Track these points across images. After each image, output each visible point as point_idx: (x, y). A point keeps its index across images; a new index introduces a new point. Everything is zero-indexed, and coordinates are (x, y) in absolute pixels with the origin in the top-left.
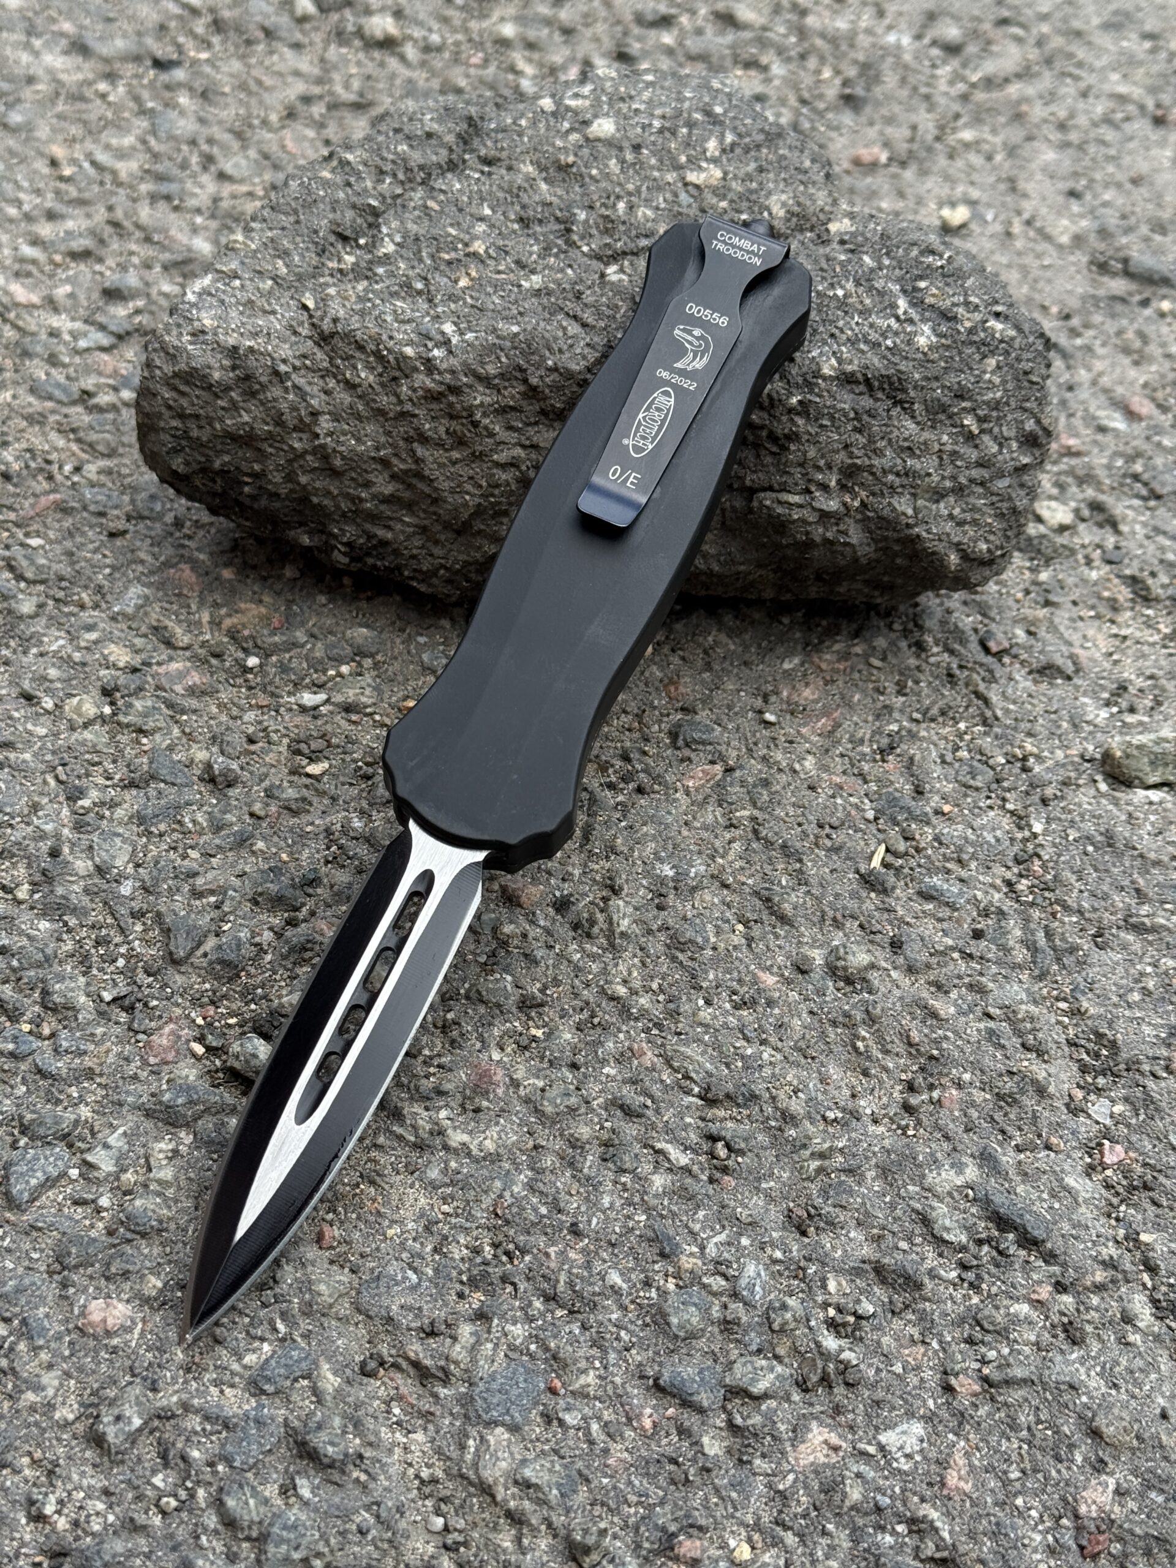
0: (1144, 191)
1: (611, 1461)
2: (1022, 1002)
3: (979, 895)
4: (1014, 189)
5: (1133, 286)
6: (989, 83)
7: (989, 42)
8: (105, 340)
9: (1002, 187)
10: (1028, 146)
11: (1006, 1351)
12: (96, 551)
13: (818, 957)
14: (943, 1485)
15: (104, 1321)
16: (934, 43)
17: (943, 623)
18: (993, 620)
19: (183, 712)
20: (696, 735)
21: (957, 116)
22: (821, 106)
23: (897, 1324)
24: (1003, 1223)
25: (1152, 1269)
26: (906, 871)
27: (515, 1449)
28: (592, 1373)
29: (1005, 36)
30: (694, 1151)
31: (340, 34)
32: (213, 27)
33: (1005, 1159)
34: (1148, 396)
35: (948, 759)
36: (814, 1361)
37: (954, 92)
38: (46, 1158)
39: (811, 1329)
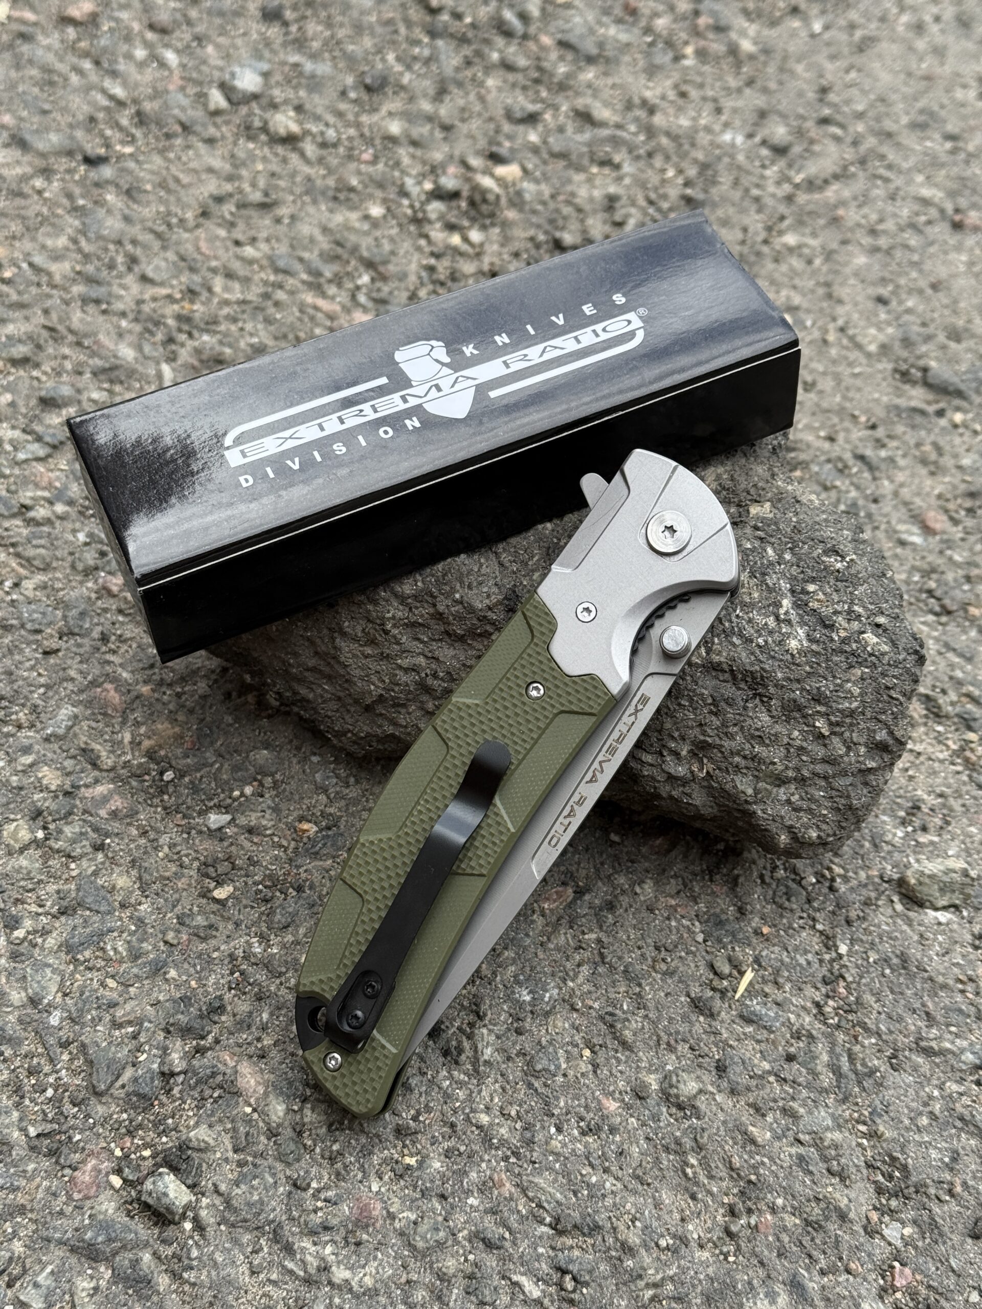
0: (943, 298)
2: (827, 1129)
3: (792, 1017)
4: (829, 296)
5: (931, 397)
6: (811, 185)
7: (812, 142)
8: (42, 452)
9: (821, 291)
10: (844, 249)
12: (32, 668)
13: (653, 1081)
16: (764, 143)
19: (107, 835)
21: (782, 218)
22: (665, 205)
26: (730, 993)
29: (825, 135)
30: (546, 1282)
31: (248, 128)
32: (136, 120)
33: (811, 1285)
34: (940, 508)
35: (768, 878)
37: (780, 193)
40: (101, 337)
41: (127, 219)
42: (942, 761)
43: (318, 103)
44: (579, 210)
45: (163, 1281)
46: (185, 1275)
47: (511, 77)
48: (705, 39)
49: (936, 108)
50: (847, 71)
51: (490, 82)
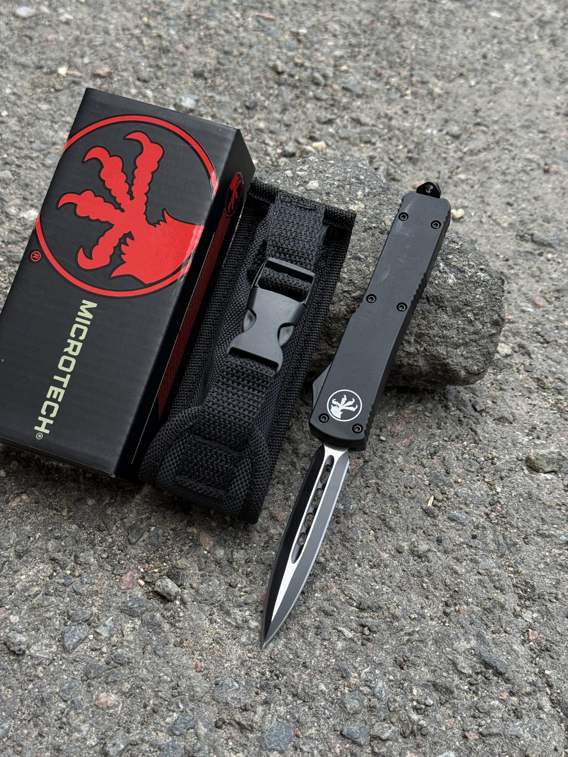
0: (540, 204)
2: (493, 568)
3: (474, 519)
4: (483, 202)
5: (536, 247)
6: (472, 153)
7: (472, 133)
9: (478, 200)
10: (489, 181)
11: (489, 721)
13: (406, 546)
15: (107, 702)
16: (447, 133)
17: (456, 397)
18: (478, 396)
21: (458, 167)
22: (399, 161)
23: (443, 709)
24: (487, 665)
25: (550, 686)
26: (443, 508)
28: (314, 728)
29: (478, 130)
30: (355, 631)
33: (487, 637)
34: (542, 297)
35: (460, 458)
36: (408, 724)
37: (456, 156)
38: (79, 630)
39: (406, 710)
42: (547, 409)
43: (223, 114)
45: (166, 627)
46: (177, 624)
47: (319, 104)
48: (416, 87)
49: (534, 119)
50: (489, 103)
51: (308, 106)
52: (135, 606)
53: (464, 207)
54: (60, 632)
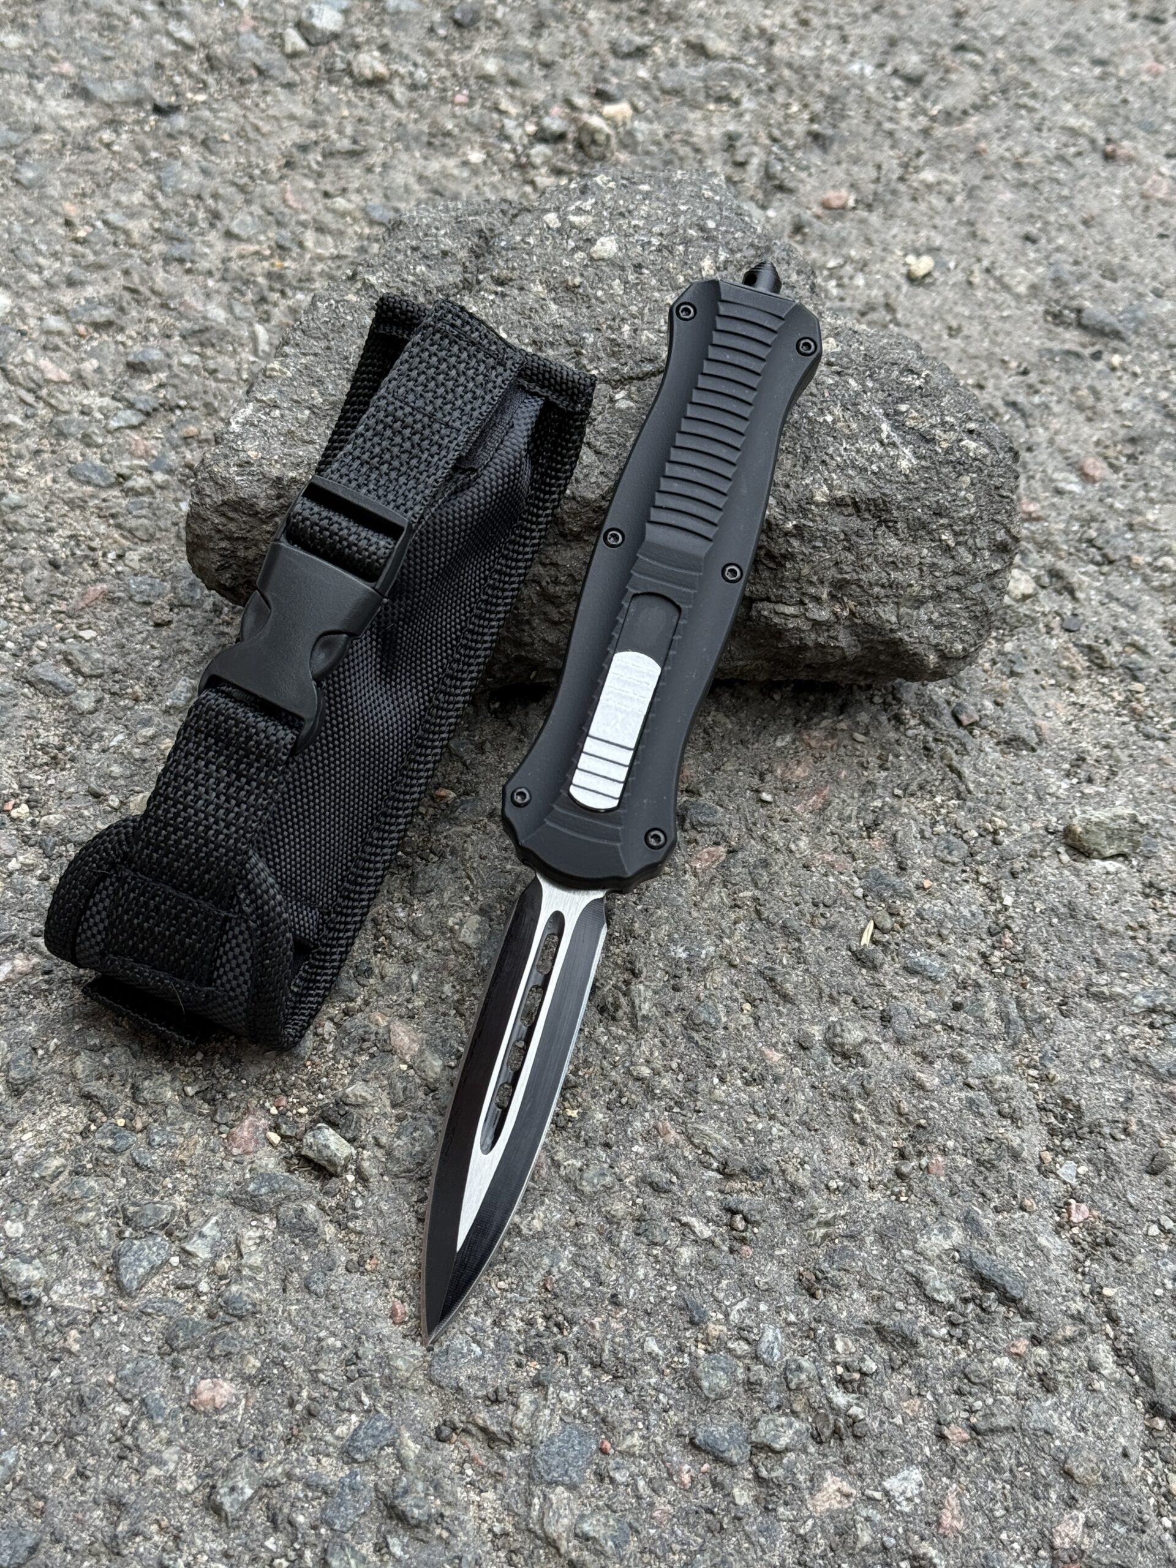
0: (1095, 233)
1: (656, 1514)
2: (997, 1073)
3: (958, 968)
4: (974, 235)
5: (1086, 339)
6: (948, 117)
7: (947, 71)
8: (135, 420)
9: (963, 230)
10: (987, 185)
11: (990, 1401)
12: (143, 642)
13: (817, 1032)
14: (939, 1524)
16: (895, 72)
17: (919, 696)
18: (964, 691)
20: (702, 819)
21: (919, 154)
22: (791, 143)
23: (896, 1378)
24: (985, 1282)
25: (1114, 1321)
26: (893, 946)
27: (574, 1506)
28: (636, 1434)
29: (963, 63)
30: (716, 1223)
31: (330, 70)
32: (206, 65)
33: (985, 1221)
34: (1099, 454)
35: (927, 834)
36: (826, 1416)
37: (915, 127)
38: (150, 1248)
39: (822, 1386)
40: (187, 298)
41: (205, 172)
42: (1107, 713)
43: (404, 41)
44: (697, 150)
45: (329, 1231)
47: (616, 8)
49: (1082, 31)
51: (592, 14)
52: (263, 1190)
53: (932, 250)
54: (109, 1253)
